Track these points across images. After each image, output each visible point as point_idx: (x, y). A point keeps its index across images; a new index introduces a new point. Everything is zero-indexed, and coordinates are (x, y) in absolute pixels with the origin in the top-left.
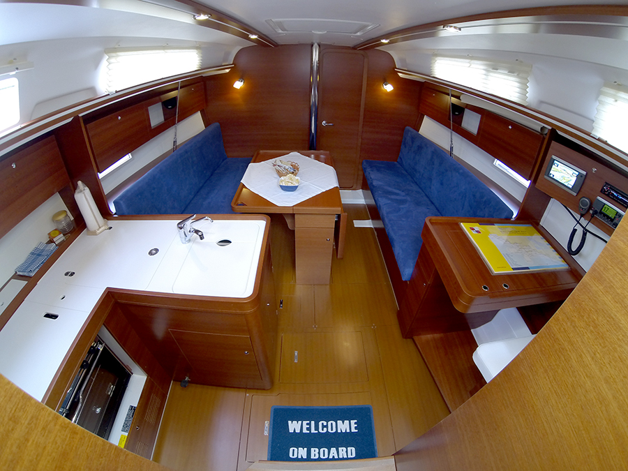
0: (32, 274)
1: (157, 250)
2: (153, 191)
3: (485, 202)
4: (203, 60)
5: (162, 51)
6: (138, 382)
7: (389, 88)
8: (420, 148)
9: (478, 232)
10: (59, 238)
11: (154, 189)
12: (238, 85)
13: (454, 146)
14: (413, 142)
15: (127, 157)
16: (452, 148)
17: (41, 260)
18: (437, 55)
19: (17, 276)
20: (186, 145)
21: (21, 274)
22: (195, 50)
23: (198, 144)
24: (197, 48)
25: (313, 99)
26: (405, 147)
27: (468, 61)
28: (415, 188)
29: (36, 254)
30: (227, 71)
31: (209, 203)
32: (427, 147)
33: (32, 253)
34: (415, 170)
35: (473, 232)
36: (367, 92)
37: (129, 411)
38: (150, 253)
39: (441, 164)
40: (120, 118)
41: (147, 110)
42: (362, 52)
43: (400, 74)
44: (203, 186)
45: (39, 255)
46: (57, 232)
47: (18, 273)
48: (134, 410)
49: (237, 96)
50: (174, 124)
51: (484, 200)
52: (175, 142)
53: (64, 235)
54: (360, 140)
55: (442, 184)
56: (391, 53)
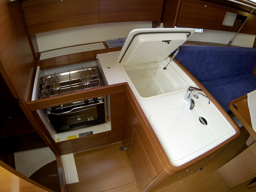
0: (110, 47)
2: (199, 57)
6: (106, 127)
15: (200, 31)
19: (105, 43)
20: (235, 48)
21: (107, 43)
23: (243, 53)
33: (119, 39)
37: (89, 132)
40: (206, 6)
41: (225, 13)
44: (228, 77)
45: (121, 42)
47: (106, 42)
48: (91, 134)
50: (236, 31)
52: (231, 42)
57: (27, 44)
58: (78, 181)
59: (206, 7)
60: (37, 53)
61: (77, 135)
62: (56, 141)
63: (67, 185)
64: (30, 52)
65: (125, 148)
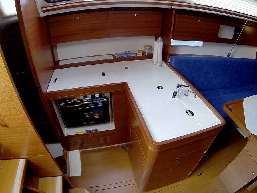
0: (117, 58)
1: (162, 88)
6: (110, 126)
10: (140, 55)
11: (197, 66)
17: (126, 56)
19: (113, 55)
29: (127, 53)
31: (224, 97)
33: (126, 52)
37: (95, 130)
38: (158, 87)
44: (230, 87)
45: (127, 54)
46: (142, 52)
47: (115, 54)
48: (97, 131)
53: (143, 55)
57: (49, 53)
58: (80, 175)
59: (199, 21)
60: (57, 61)
61: (84, 131)
62: (65, 135)
63: (70, 177)
64: (51, 59)
65: (126, 148)
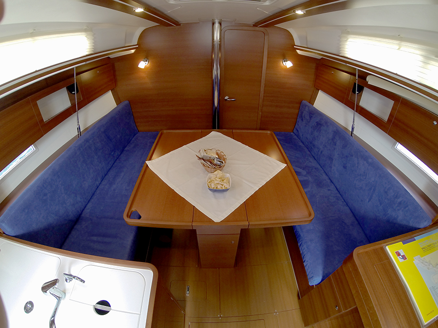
3: (400, 203)
4: (95, 43)
5: (30, 39)
7: (289, 64)
8: (319, 125)
9: (404, 257)
12: (142, 65)
13: (355, 126)
14: (311, 117)
16: (353, 129)
18: (349, 33)
22: (84, 33)
24: (85, 31)
25: (215, 73)
26: (302, 120)
27: (397, 42)
28: (314, 164)
30: (133, 51)
32: (328, 126)
34: (314, 145)
35: (399, 259)
36: (267, 68)
39: (344, 146)
42: (262, 29)
43: (298, 51)
49: (143, 75)
51: (399, 200)
54: (261, 113)
55: (345, 167)
56: (291, 31)
